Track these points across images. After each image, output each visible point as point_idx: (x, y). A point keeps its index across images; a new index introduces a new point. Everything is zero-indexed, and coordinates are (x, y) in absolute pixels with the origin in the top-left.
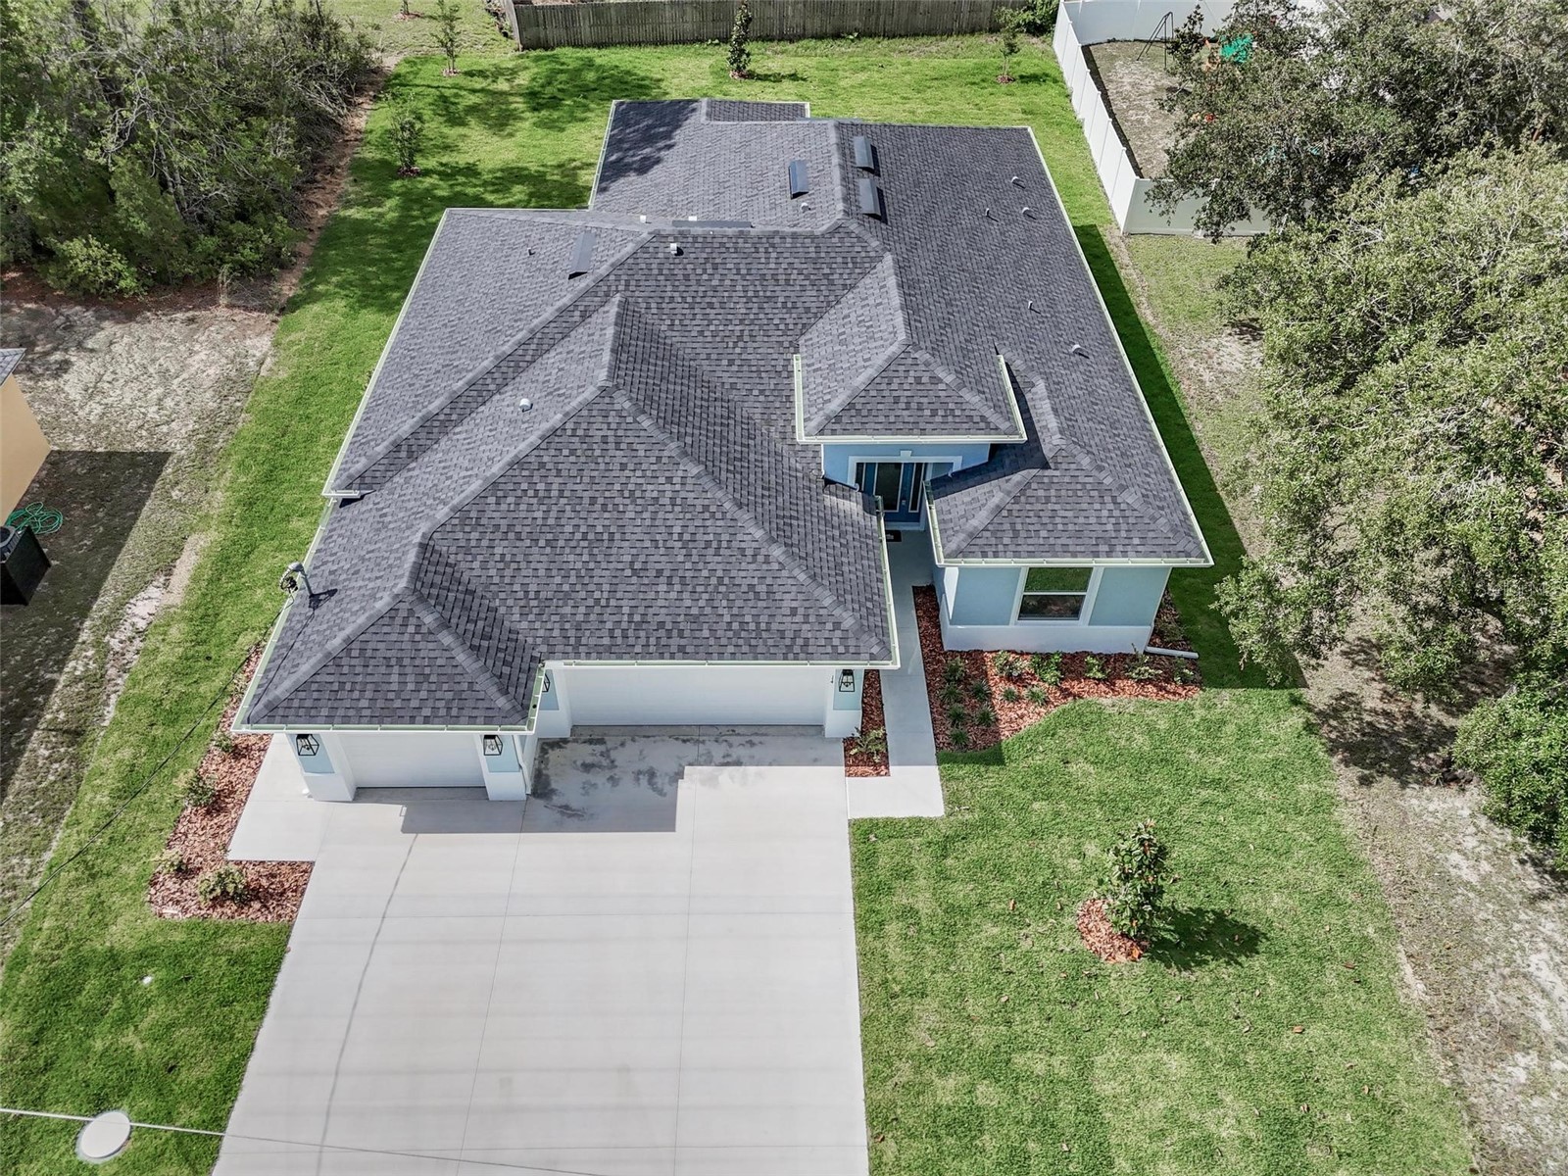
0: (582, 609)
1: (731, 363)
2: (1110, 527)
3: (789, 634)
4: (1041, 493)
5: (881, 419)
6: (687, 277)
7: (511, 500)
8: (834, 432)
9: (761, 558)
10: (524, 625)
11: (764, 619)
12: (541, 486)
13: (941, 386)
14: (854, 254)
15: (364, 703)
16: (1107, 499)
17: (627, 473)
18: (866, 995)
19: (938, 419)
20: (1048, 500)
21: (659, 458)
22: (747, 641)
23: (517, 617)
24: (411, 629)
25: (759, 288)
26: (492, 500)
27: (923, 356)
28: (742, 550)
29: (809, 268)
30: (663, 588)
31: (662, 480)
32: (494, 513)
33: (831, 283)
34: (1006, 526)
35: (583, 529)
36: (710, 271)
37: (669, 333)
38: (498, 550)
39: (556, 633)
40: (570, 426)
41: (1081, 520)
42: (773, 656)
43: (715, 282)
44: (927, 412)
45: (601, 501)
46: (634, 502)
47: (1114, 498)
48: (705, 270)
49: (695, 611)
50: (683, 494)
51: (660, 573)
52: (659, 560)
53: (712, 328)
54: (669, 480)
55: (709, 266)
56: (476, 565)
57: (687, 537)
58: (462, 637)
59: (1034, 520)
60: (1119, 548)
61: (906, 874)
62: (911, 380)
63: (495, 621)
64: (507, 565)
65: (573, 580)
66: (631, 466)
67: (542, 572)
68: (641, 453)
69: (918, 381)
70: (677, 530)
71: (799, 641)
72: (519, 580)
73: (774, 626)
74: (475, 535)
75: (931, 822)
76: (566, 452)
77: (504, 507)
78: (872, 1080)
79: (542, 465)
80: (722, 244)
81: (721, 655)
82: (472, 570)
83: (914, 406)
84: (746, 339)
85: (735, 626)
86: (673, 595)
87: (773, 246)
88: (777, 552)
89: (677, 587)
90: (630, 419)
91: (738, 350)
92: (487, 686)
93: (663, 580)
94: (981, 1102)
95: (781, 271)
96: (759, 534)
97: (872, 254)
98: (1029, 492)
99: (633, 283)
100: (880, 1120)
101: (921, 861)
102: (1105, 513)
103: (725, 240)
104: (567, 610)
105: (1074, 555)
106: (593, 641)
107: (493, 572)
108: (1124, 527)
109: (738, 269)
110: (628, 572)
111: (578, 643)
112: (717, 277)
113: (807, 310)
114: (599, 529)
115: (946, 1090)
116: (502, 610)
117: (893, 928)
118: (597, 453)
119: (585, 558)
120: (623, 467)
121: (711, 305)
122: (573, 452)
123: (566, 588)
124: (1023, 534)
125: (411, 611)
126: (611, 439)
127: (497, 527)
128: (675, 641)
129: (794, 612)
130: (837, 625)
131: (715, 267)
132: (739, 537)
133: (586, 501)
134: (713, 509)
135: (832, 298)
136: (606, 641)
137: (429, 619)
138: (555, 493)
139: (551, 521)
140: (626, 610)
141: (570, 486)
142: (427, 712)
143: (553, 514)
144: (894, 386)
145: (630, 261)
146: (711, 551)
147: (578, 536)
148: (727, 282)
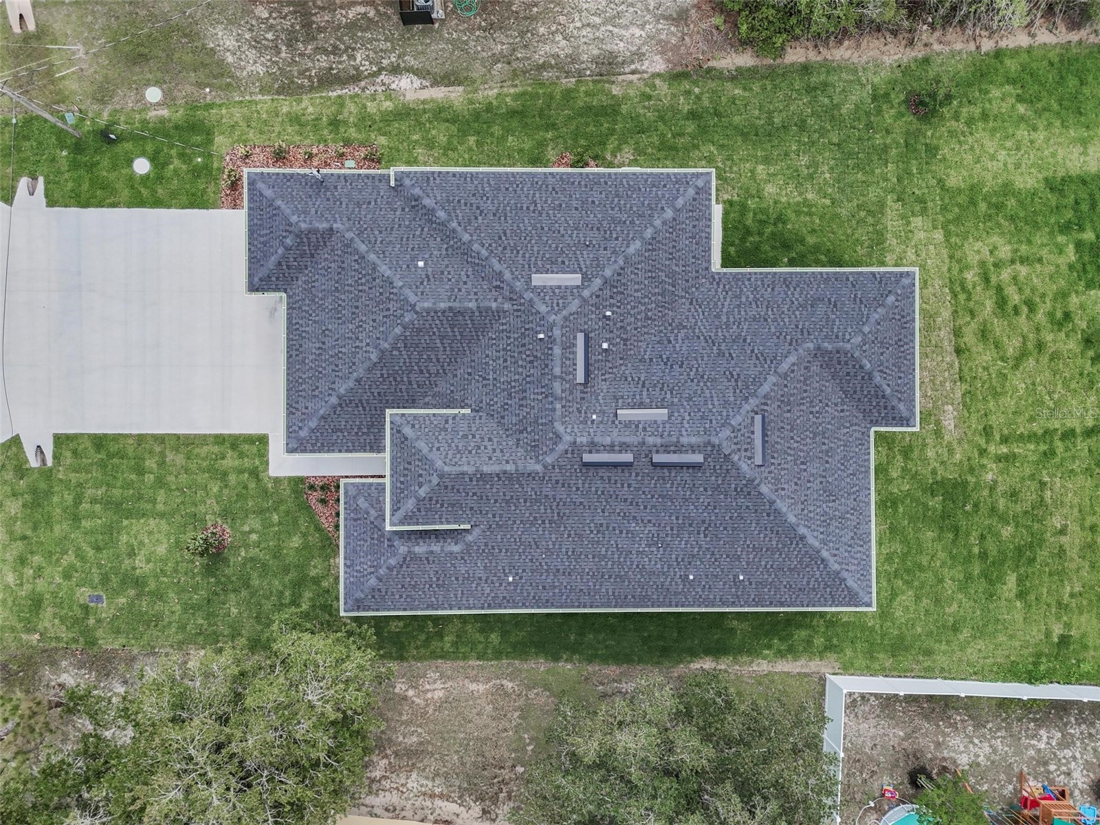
0: (307, 308)
1: (469, 374)
2: (358, 568)
3: (297, 406)
4: (376, 536)
5: (399, 455)
6: (524, 345)
7: (357, 266)
8: (392, 429)
9: (330, 392)
10: (300, 283)
11: (303, 394)
12: (363, 281)
13: (417, 488)
14: (540, 446)
15: (255, 221)
16: (372, 570)
17: (371, 323)
18: (187, 436)
19: (399, 485)
20: (372, 539)
21: (378, 338)
22: (294, 386)
23: (303, 279)
24: (284, 234)
25: (517, 389)
26: (357, 257)
27: (435, 480)
28: (334, 383)
29: (531, 418)
30: (317, 345)
31: (368, 341)
32: (349, 260)
33: (521, 432)
34: (359, 516)
35: (343, 304)
36: (528, 359)
37: (487, 338)
38: (333, 265)
39: (298, 298)
40: (395, 291)
41: (362, 554)
42: (288, 399)
43: (520, 363)
44: (402, 479)
45: (357, 311)
46: (357, 327)
47: (373, 573)
48: (528, 356)
49: (307, 361)
50: (361, 352)
51: (324, 343)
52: (329, 342)
53: (491, 362)
54: (368, 344)
55: (532, 358)
56: (326, 256)
57: (340, 355)
58: (284, 257)
59: (362, 531)
60: (348, 570)
61: (241, 455)
62: (421, 472)
63: (300, 270)
64: (326, 270)
65: (320, 302)
66: (375, 324)
67: (323, 287)
68: (381, 329)
69: (420, 475)
70: (343, 350)
71: (294, 411)
72: (320, 277)
73: (300, 399)
74: (339, 253)
75: (267, 469)
76: (381, 290)
77: (353, 264)
78: (153, 436)
79: (374, 279)
80: (547, 366)
81: (288, 374)
82: (324, 254)
83: (406, 472)
84: (485, 382)
85: (300, 381)
86: (314, 351)
87: (546, 397)
88: (334, 400)
89: (317, 352)
90: (399, 321)
91: (477, 377)
92: (263, 272)
93: (321, 345)
94: (146, 475)
95: (529, 402)
96: (342, 391)
97: (541, 458)
98: (376, 530)
99: (519, 313)
100: (141, 438)
101: (247, 463)
102: (366, 567)
103: (550, 367)
104: (307, 302)
105: (345, 547)
106: (294, 315)
107: (323, 264)
108: (359, 575)
109: (529, 376)
110: (324, 328)
111: (294, 309)
112: (524, 364)
113: (503, 417)
114: (343, 312)
115: (151, 463)
116: (306, 272)
117: (216, 449)
118: (381, 307)
119: (330, 307)
120: (374, 321)
121: (505, 361)
122: (381, 294)
123: (317, 300)
124: (355, 523)
125: (290, 232)
126: (388, 313)
127: (343, 262)
128: (294, 353)
129: (307, 408)
130: (300, 428)
131: (531, 362)
132: (341, 381)
133: (356, 304)
134: (354, 367)
135: (511, 432)
136: (294, 321)
137: (288, 241)
138: (360, 288)
139: (347, 288)
140: (307, 329)
141: (364, 295)
142: (253, 249)
143: (350, 289)
144: (417, 463)
145: (534, 311)
146: (334, 367)
147: (340, 302)
148: (520, 370)
